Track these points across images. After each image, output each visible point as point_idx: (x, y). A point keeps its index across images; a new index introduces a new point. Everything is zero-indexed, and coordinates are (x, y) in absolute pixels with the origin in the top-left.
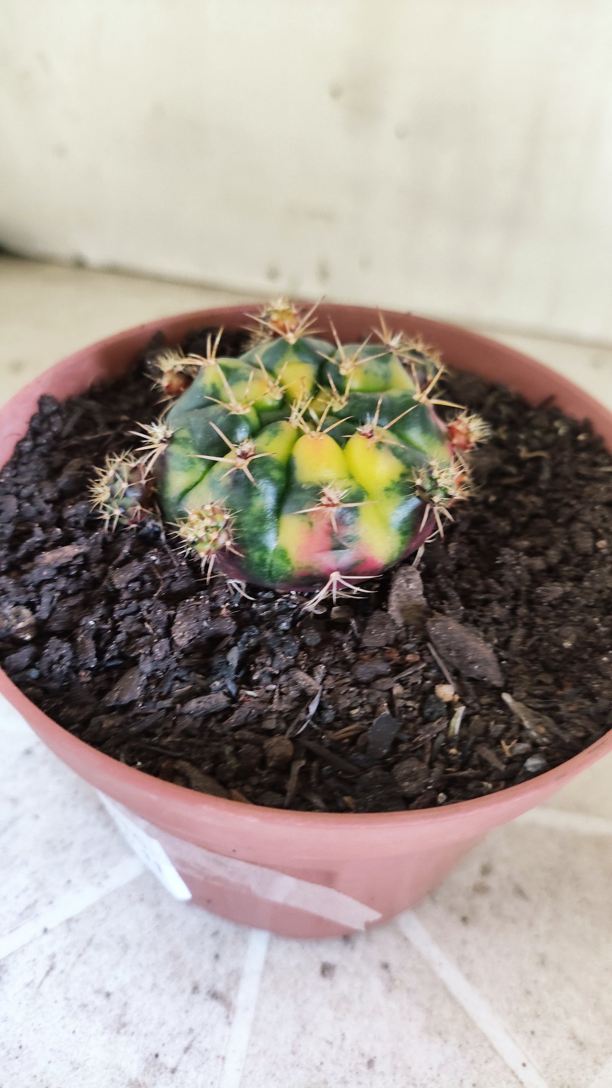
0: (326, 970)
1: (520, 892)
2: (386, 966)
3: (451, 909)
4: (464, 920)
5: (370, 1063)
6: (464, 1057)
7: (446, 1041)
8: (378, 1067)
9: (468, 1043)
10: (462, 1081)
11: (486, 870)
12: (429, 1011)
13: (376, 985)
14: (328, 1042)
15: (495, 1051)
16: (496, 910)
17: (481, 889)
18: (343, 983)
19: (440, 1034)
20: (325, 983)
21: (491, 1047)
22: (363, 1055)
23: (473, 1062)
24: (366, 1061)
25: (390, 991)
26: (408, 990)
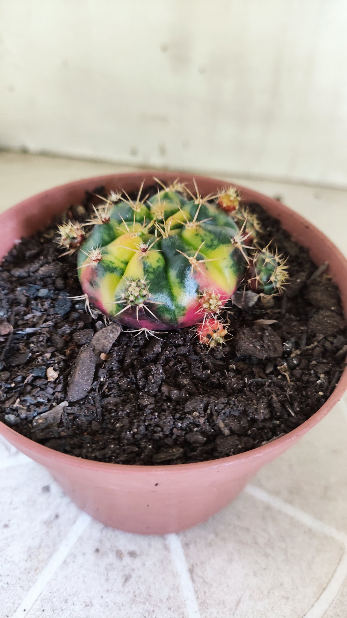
0: (47, 489)
1: (127, 579)
2: (57, 516)
3: (101, 541)
4: (97, 550)
5: (6, 526)
6: (21, 573)
7: (26, 560)
8: (5, 530)
9: (28, 573)
10: (8, 576)
11: (132, 554)
12: (40, 547)
13: (46, 515)
14: (12, 502)
15: (28, 590)
16: (110, 567)
17: (119, 555)
18: (42, 499)
19: (30, 556)
20: (40, 490)
21: (30, 587)
22: (9, 521)
23: (19, 579)
24: (7, 523)
25: (45, 523)
26: (48, 532)
